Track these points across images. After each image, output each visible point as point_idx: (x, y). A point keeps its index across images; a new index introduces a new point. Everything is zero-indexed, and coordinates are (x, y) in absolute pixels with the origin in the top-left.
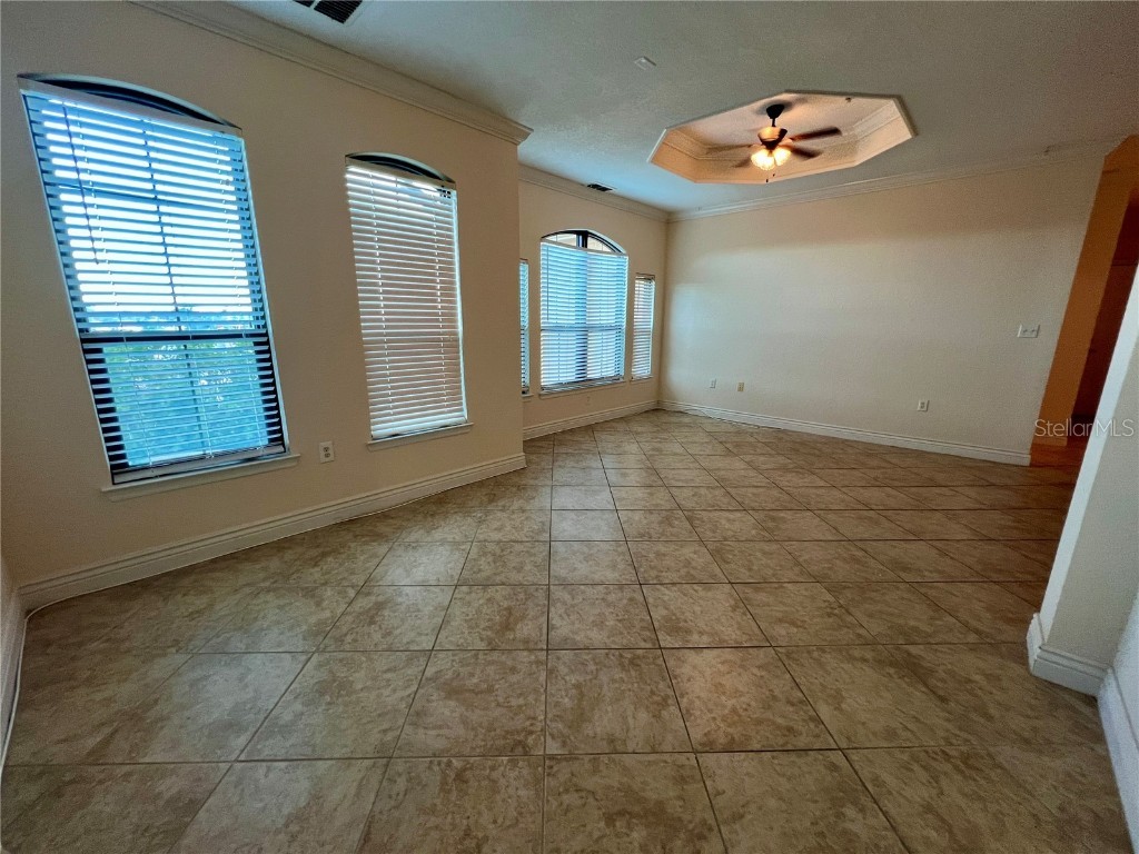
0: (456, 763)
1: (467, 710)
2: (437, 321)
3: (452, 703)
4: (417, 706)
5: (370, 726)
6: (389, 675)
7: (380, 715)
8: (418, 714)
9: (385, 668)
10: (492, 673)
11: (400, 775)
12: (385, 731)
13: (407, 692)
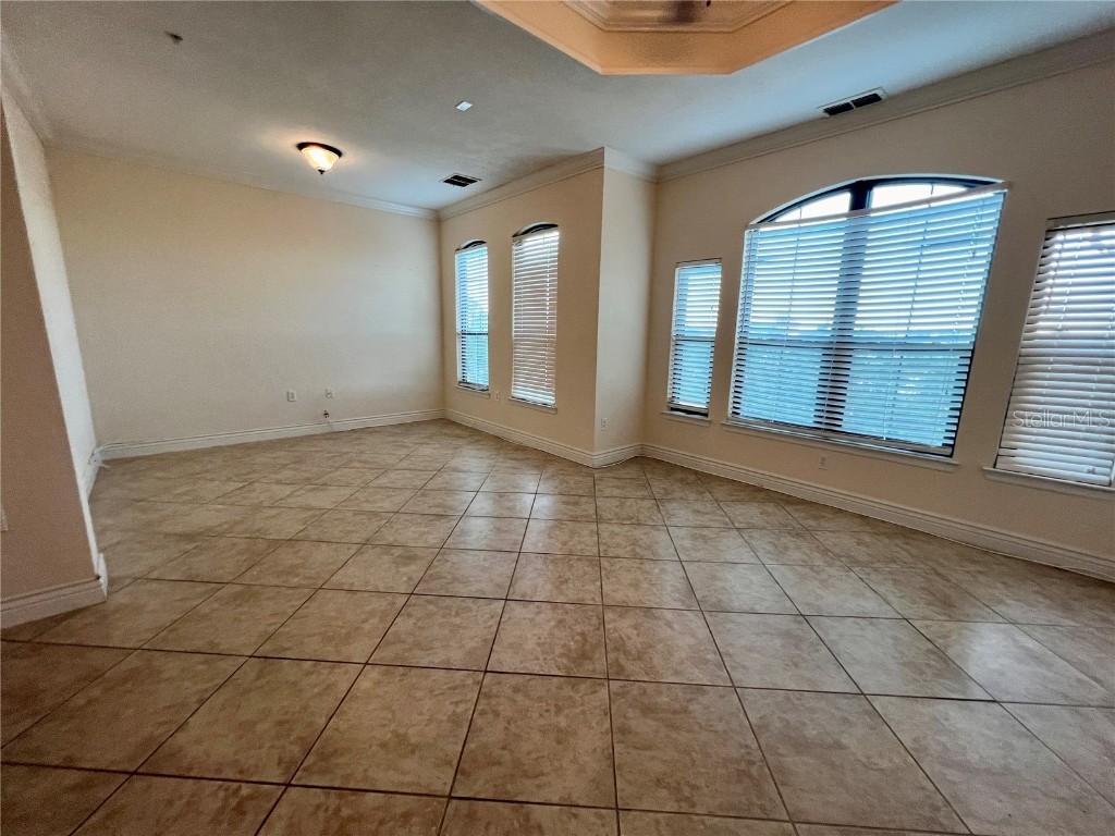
2: (545, 318)
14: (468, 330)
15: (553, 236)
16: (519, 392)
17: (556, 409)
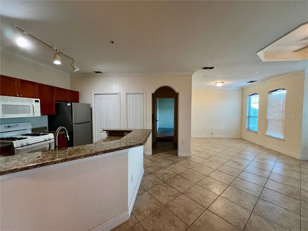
14: (250, 116)
15: (285, 91)
16: (268, 133)
17: (284, 140)
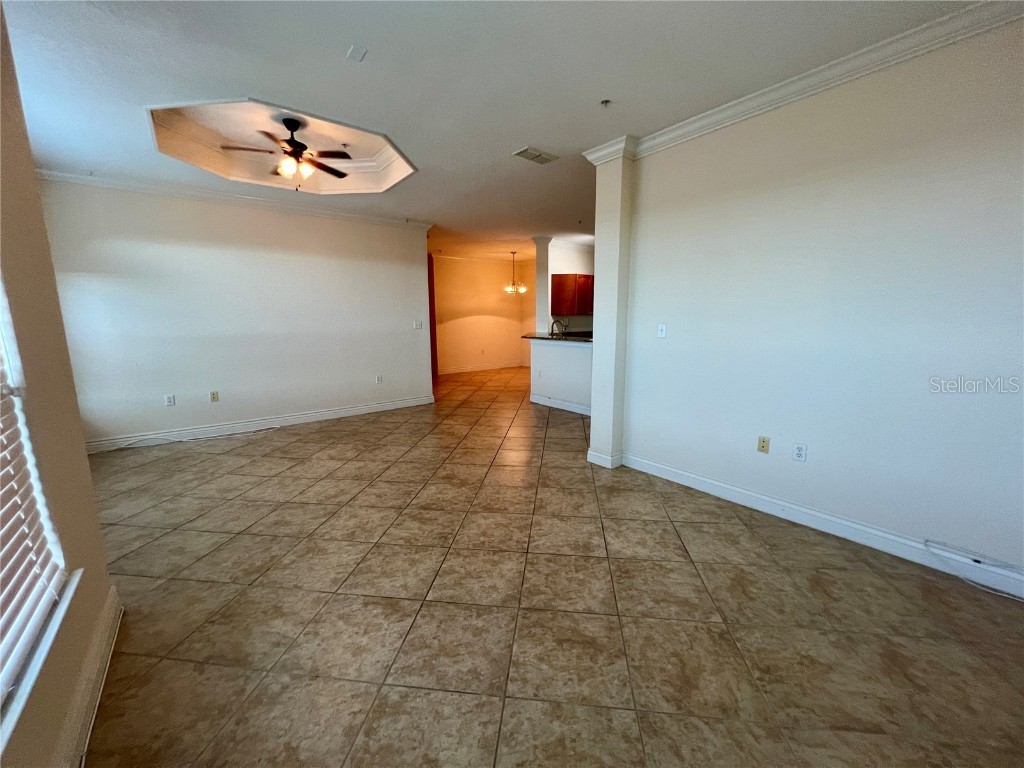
0: (757, 674)
1: (705, 671)
3: (702, 683)
4: (716, 712)
5: (756, 755)
6: (685, 751)
7: (742, 749)
8: (724, 710)
9: (677, 761)
10: (657, 654)
11: (788, 715)
12: (756, 738)
13: (701, 725)
